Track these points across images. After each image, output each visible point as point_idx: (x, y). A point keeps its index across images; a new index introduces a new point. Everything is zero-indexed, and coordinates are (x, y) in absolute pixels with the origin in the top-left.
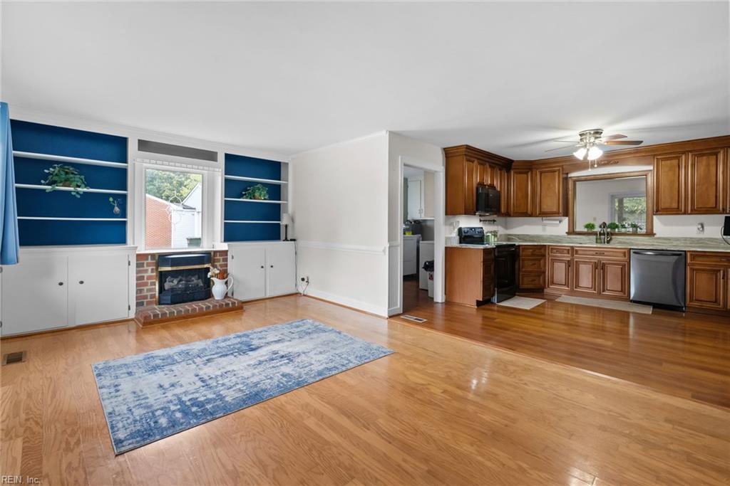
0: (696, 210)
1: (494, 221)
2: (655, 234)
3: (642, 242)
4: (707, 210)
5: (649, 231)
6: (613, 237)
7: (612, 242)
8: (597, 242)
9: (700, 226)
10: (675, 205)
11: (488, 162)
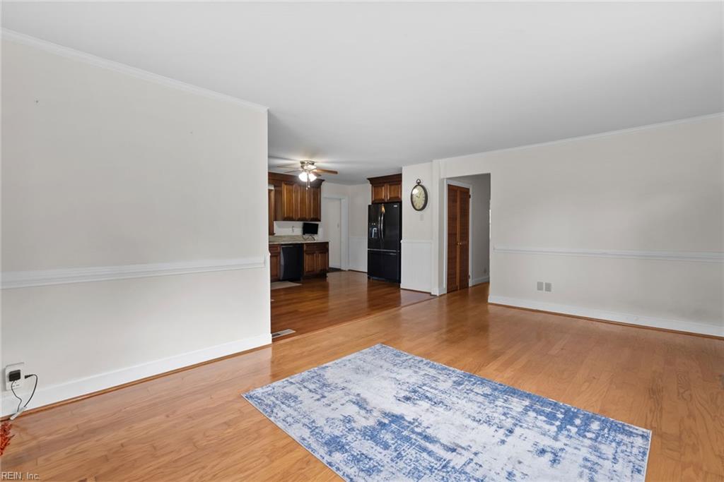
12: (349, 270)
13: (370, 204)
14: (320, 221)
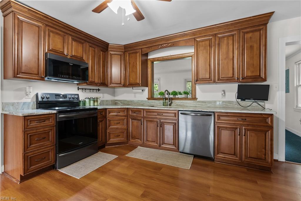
0: (221, 80)
1: (99, 90)
2: (197, 99)
3: (190, 105)
4: (227, 80)
5: (193, 97)
6: (173, 101)
7: (172, 105)
8: (163, 106)
9: (223, 93)
10: (208, 76)
11: (71, 35)
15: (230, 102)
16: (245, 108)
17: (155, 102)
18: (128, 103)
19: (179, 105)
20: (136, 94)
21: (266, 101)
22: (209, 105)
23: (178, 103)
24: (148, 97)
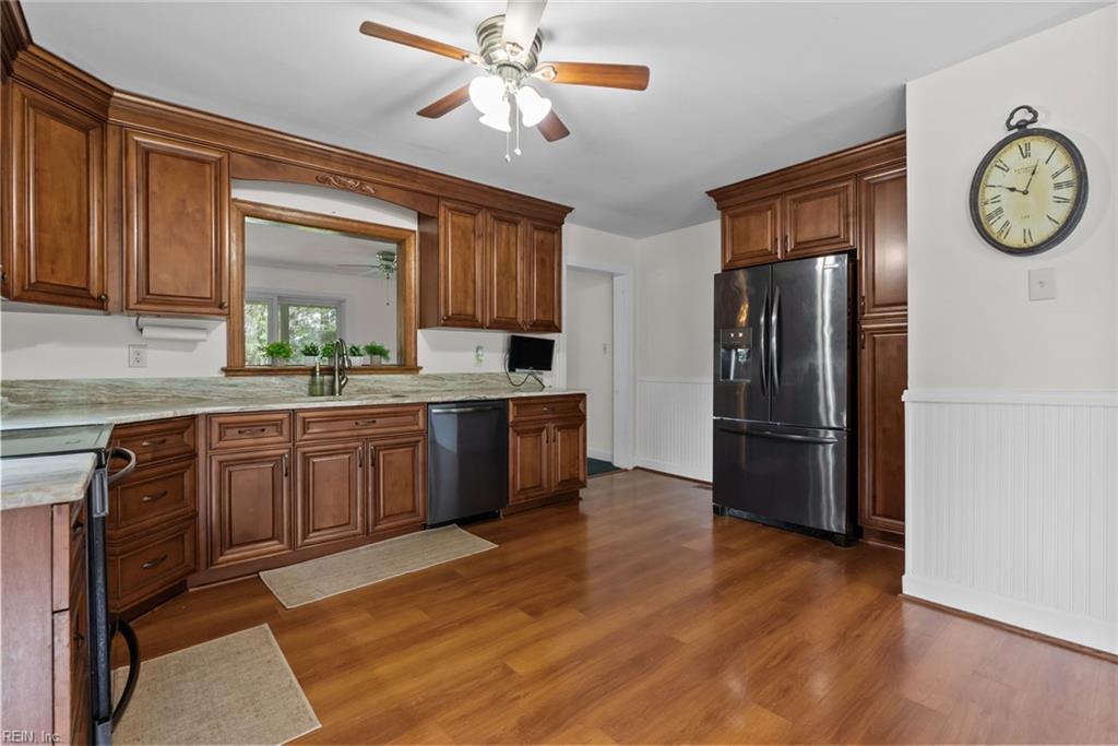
0: (495, 322)
2: (420, 368)
4: (506, 323)
10: (470, 310)
12: (636, 468)
13: (719, 271)
14: (558, 330)
15: (492, 376)
16: (516, 387)
17: (268, 385)
18: (94, 399)
19: (370, 389)
20: (145, 346)
21: (545, 372)
22: (451, 385)
23: (362, 384)
24: (225, 365)
